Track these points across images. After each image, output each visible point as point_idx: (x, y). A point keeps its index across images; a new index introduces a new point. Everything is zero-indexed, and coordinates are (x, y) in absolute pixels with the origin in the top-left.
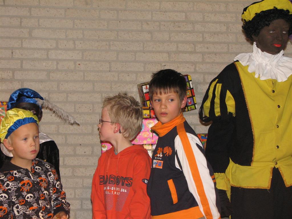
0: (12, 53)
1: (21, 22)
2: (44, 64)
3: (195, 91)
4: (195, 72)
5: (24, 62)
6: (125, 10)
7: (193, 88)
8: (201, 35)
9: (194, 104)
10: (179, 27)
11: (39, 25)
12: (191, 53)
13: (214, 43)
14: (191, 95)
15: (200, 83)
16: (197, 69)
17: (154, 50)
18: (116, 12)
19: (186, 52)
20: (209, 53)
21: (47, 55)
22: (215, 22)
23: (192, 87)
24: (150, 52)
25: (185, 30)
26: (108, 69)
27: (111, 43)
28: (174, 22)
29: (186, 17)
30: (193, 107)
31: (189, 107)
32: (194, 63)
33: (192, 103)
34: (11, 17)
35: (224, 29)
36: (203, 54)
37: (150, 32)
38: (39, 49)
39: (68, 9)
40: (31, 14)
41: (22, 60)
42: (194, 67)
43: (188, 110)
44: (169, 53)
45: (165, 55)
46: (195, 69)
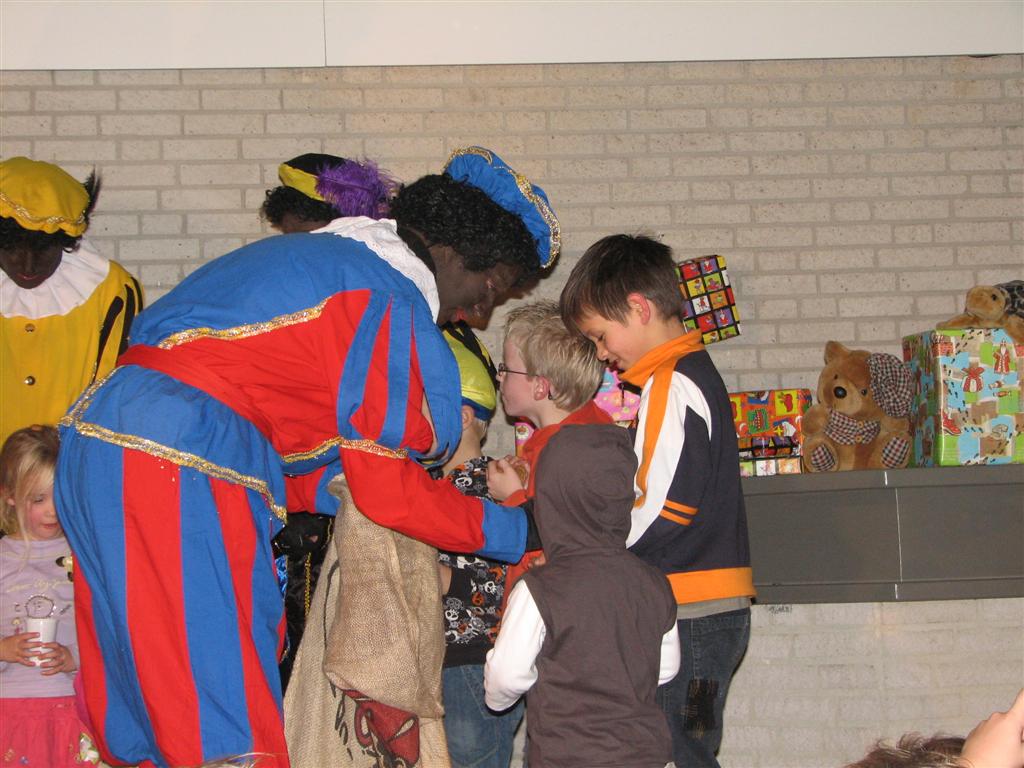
3: (735, 293)
4: (735, 248)
6: (564, 110)
7: (729, 287)
8: (746, 161)
9: (735, 324)
10: (692, 144)
12: (723, 203)
13: (775, 178)
14: (726, 303)
15: (747, 275)
16: (739, 240)
17: (635, 199)
18: (543, 116)
19: (708, 203)
20: (767, 202)
22: (776, 129)
23: (727, 284)
24: (627, 205)
25: (708, 149)
28: (681, 133)
29: (709, 119)
30: (732, 330)
31: (722, 332)
32: (731, 228)
33: (730, 321)
35: (798, 143)
36: (752, 204)
37: (626, 159)
39: (432, 112)
40: (344, 129)
42: (731, 236)
43: (721, 339)
44: (670, 205)
45: (662, 211)
46: (734, 241)
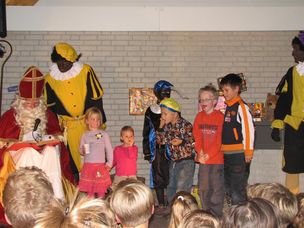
0: (154, 64)
1: (158, 49)
2: (170, 69)
3: (246, 81)
4: (246, 71)
5: (160, 68)
6: (210, 41)
7: (245, 80)
8: (249, 53)
9: (246, 88)
10: (238, 49)
11: (167, 50)
12: (244, 62)
13: (255, 57)
14: (244, 83)
15: (249, 77)
16: (247, 70)
17: (225, 61)
18: (205, 42)
19: (241, 62)
20: (254, 62)
21: (171, 64)
22: (257, 46)
23: (245, 79)
24: (223, 62)
25: (241, 50)
26: (202, 71)
27: (203, 58)
28: (235, 46)
29: (242, 44)
30: (245, 89)
31: (243, 90)
32: (246, 67)
33: (245, 87)
34: (153, 46)
35: (261, 49)
36: (250, 62)
37: (223, 52)
38: (167, 62)
39: (182, 41)
40: (163, 44)
41: (159, 67)
42: (246, 69)
43: (243, 91)
44: (233, 62)
45: (231, 63)
46: (246, 70)
